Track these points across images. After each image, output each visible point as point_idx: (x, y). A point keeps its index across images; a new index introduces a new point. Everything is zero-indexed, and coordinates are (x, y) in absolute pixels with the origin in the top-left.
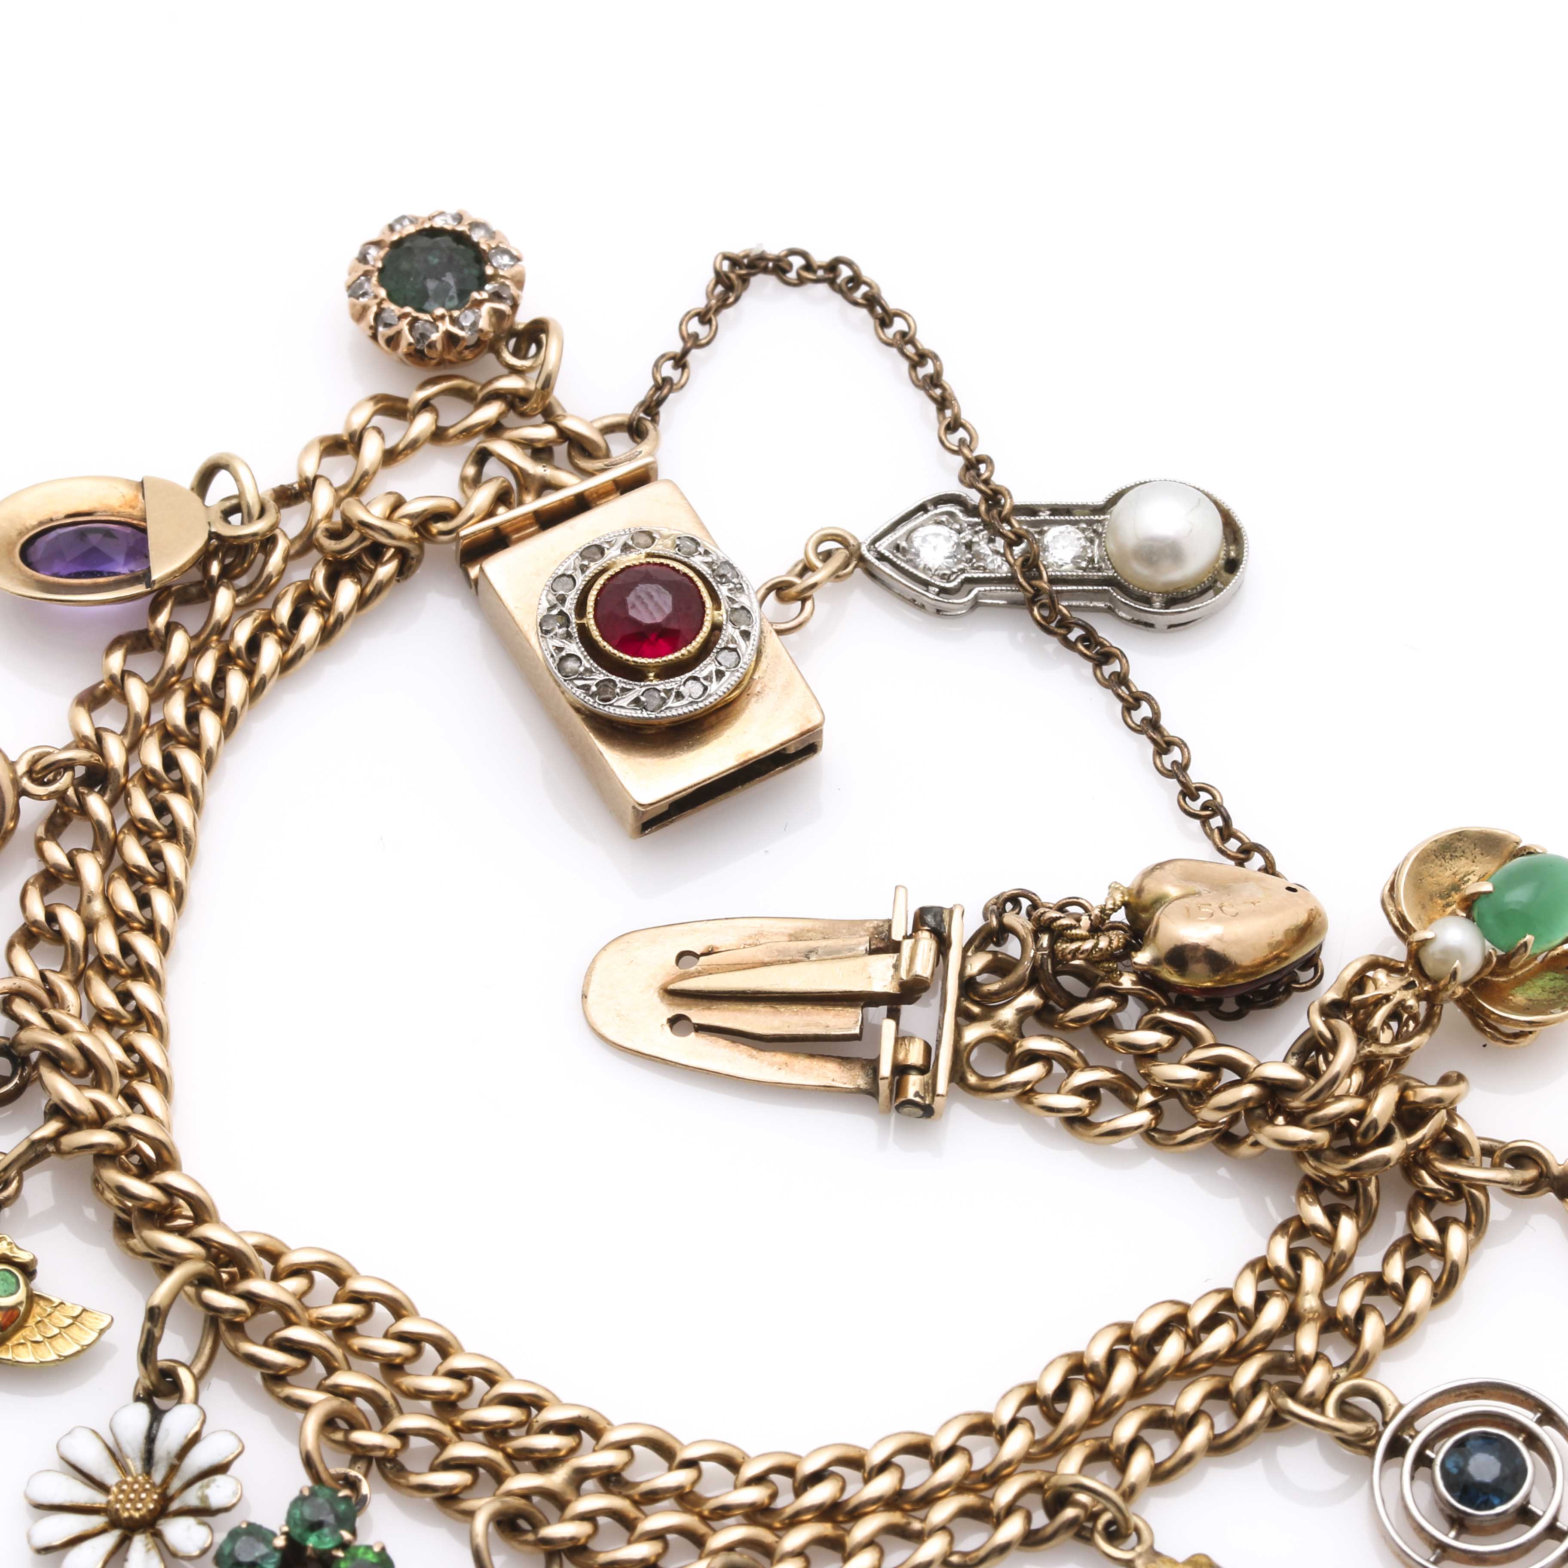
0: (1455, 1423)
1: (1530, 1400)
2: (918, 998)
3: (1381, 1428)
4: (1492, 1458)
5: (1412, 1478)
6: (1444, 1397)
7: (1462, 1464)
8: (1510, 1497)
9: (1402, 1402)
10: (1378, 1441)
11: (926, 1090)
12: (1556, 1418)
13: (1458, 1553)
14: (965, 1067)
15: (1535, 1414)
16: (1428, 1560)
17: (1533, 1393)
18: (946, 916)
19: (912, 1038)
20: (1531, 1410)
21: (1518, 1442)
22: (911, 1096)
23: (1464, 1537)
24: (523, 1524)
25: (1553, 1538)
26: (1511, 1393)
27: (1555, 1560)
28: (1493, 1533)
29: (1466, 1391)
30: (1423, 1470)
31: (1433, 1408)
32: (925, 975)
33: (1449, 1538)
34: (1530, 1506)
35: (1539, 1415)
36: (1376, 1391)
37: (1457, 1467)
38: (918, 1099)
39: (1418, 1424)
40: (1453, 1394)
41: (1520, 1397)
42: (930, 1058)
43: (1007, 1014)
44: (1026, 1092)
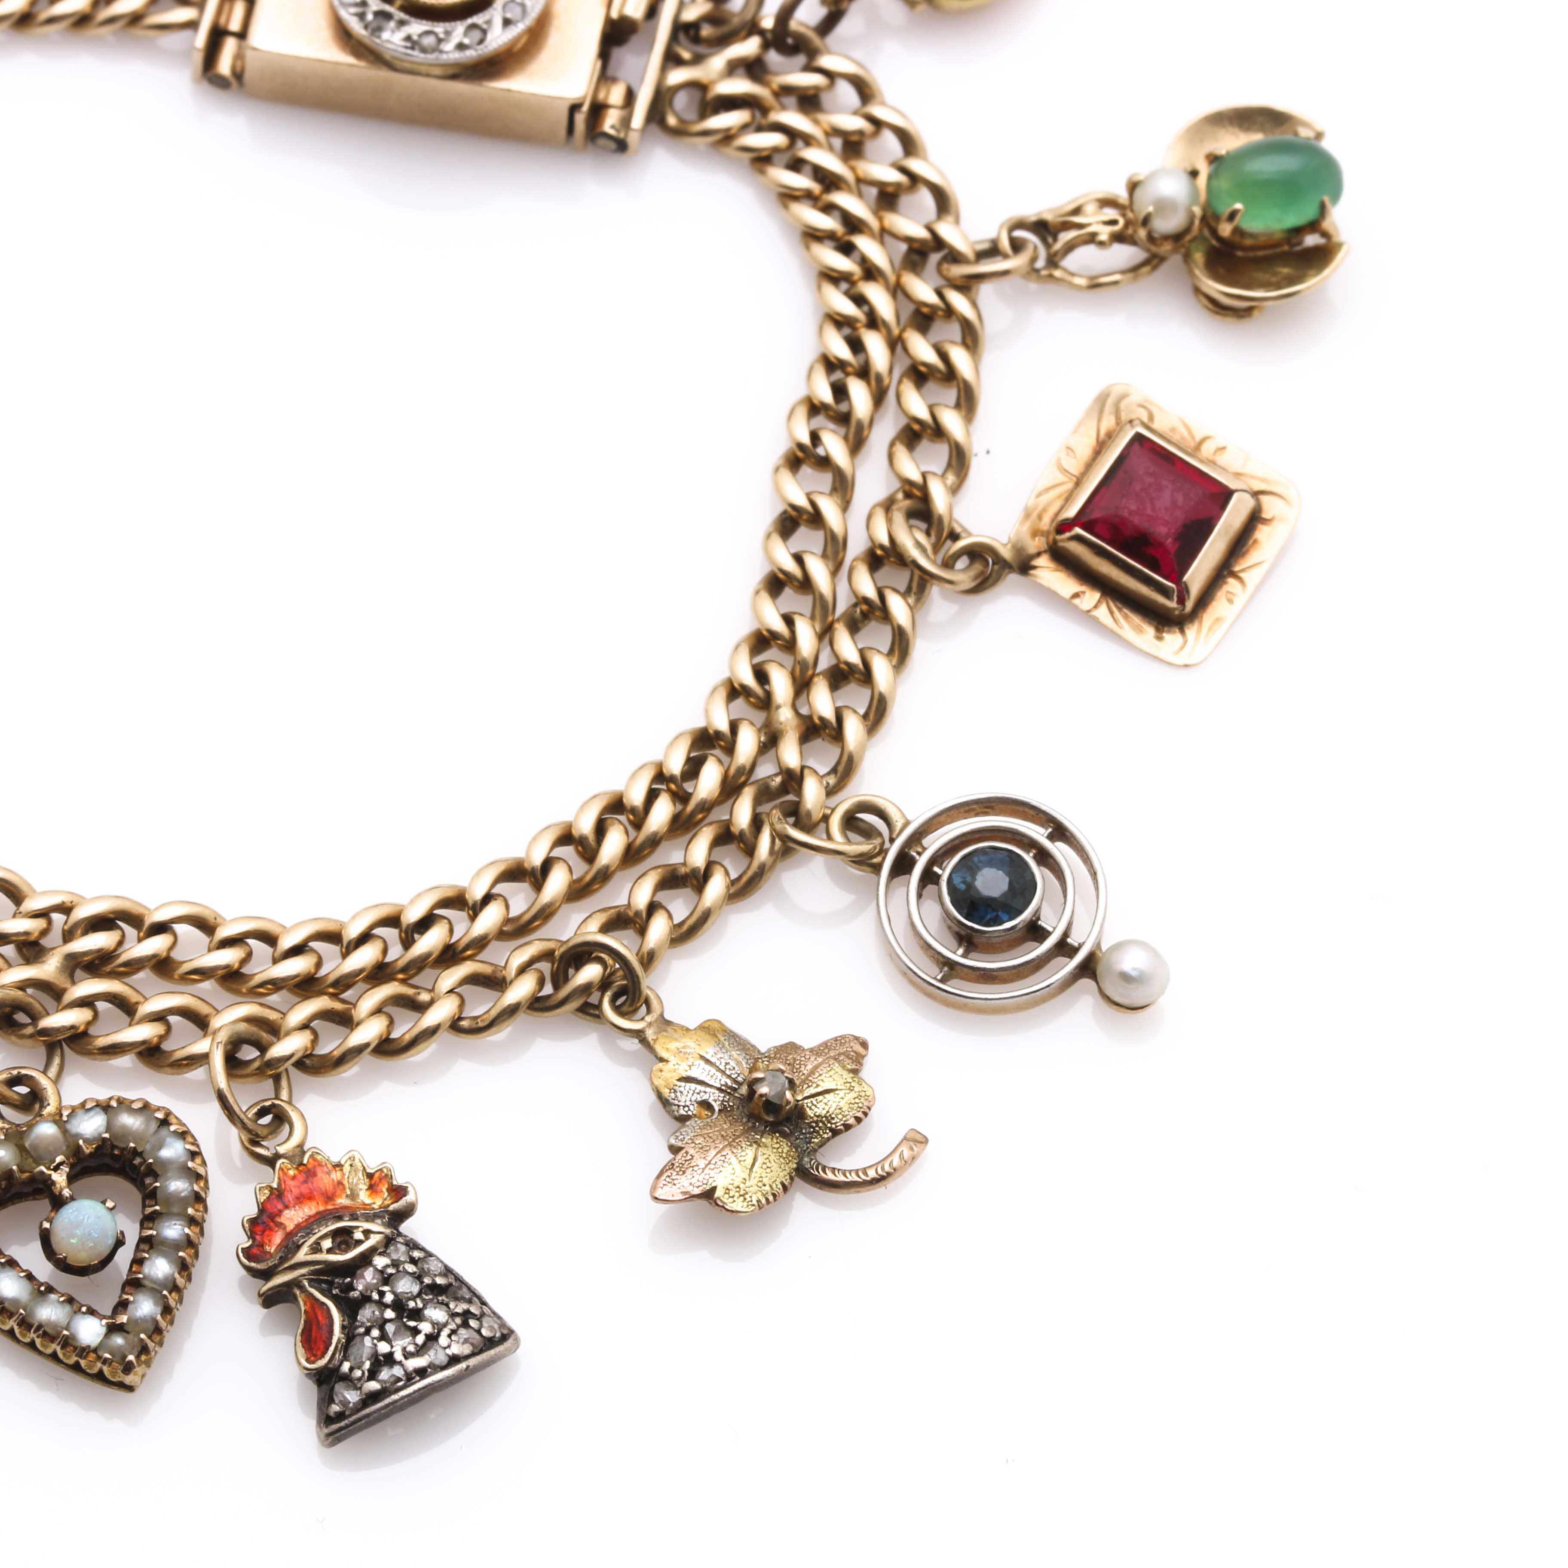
0: (964, 839)
1: (1041, 815)
2: (628, 40)
3: (887, 844)
4: (1001, 872)
5: (920, 896)
6: (952, 812)
7: (969, 879)
8: (1020, 912)
9: (910, 818)
10: (884, 859)
11: (622, 124)
12: (1068, 834)
13: (965, 970)
14: (667, 107)
15: (1047, 829)
16: (935, 978)
17: (1044, 808)
19: (615, 80)
20: (1042, 826)
21: (1028, 857)
22: (607, 129)
23: (972, 955)
24: (21, 1018)
25: (1064, 956)
26: (1021, 808)
27: (1064, 976)
28: (1002, 951)
29: (975, 806)
30: (931, 888)
31: (942, 825)
32: (636, 18)
33: (957, 956)
34: (1040, 922)
35: (1050, 830)
36: (883, 807)
37: (964, 882)
38: (612, 132)
39: (925, 842)
40: (962, 810)
41: (1031, 812)
42: (630, 97)
43: (718, 62)
44: (727, 137)
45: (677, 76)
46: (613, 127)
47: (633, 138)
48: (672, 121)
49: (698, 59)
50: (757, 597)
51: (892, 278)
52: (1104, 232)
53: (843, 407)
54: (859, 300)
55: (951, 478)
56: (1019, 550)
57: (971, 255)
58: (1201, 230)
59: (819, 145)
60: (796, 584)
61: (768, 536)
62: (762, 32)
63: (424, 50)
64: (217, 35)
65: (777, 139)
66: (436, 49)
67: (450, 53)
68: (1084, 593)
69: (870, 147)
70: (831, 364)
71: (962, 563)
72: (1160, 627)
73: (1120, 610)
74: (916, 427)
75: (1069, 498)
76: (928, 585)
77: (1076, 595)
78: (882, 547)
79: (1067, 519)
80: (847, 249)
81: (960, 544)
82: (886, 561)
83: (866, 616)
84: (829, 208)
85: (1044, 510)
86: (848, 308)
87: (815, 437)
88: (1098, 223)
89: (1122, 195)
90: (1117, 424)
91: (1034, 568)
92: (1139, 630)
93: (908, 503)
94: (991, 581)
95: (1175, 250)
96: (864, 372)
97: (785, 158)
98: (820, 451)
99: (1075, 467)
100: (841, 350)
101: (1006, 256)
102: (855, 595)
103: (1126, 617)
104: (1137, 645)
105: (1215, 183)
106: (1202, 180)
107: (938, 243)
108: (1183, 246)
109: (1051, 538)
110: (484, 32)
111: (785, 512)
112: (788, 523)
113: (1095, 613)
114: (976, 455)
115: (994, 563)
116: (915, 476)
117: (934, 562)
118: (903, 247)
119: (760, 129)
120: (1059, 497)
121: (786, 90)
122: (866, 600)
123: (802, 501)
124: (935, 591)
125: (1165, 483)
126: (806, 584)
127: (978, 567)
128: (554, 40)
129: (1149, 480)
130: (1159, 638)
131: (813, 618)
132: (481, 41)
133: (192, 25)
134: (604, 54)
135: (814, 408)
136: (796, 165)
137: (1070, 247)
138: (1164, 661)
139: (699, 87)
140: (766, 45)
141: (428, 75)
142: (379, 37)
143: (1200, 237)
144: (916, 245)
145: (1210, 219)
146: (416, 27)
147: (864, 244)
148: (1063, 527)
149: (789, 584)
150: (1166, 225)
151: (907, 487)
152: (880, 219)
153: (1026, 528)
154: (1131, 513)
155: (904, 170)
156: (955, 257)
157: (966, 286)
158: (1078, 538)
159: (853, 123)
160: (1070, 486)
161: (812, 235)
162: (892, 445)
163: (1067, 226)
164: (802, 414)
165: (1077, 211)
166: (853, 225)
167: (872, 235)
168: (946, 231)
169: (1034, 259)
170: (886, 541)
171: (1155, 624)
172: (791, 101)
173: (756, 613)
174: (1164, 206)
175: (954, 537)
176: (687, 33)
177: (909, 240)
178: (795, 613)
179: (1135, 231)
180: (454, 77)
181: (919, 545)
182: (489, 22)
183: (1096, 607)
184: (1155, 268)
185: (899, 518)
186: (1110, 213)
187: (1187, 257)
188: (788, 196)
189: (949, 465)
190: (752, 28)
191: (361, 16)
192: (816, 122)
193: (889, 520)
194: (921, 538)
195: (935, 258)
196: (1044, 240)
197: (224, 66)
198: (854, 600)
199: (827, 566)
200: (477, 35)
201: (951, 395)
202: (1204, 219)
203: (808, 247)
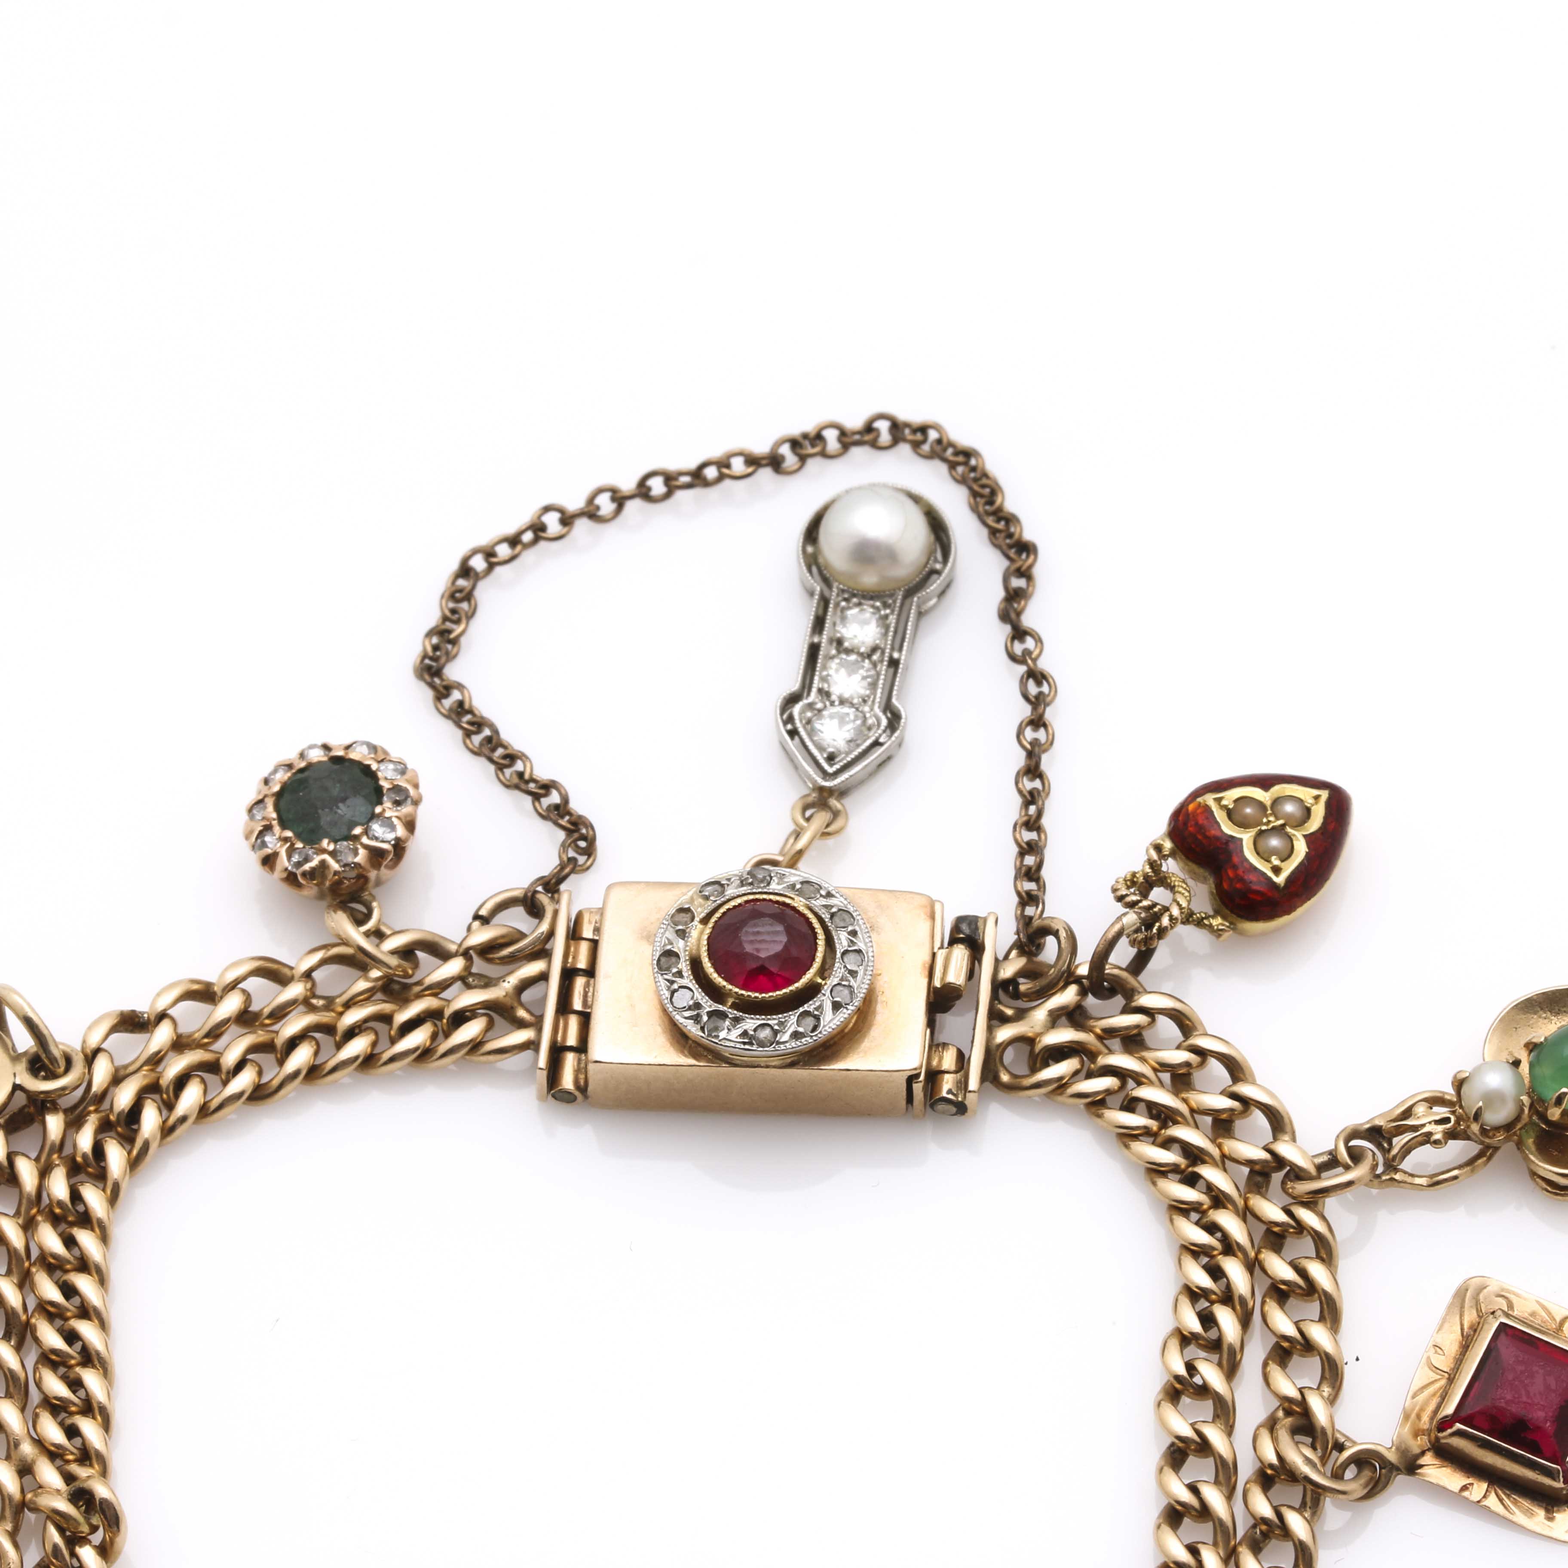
2: (953, 1006)
11: (959, 1088)
14: (999, 1065)
18: (980, 924)
19: (945, 1045)
22: (944, 1094)
32: (958, 983)
38: (950, 1096)
42: (962, 1061)
43: (1040, 1015)
44: (1060, 1085)
45: (1004, 1034)
46: (949, 1092)
47: (971, 1100)
48: (1005, 1078)
49: (1021, 1015)
50: (1160, 1532)
51: (1240, 1203)
52: (1438, 1132)
53: (1213, 1334)
54: (1212, 1228)
55: (1326, 1390)
56: (1403, 1451)
57: (1313, 1171)
58: (1530, 1117)
59: (1151, 1083)
60: (1194, 1513)
61: (1161, 1470)
62: (1078, 980)
63: (761, 1044)
64: (557, 1052)
65: (1108, 1082)
66: (773, 1041)
67: (787, 1043)
68: (1472, 1484)
69: (1198, 1077)
70: (1194, 1294)
71: (1350, 1473)
72: (1550, 1508)
73: (1508, 1496)
74: (1286, 1344)
75: (1444, 1396)
76: (1322, 1497)
77: (1464, 1488)
78: (1271, 1466)
79: (1446, 1417)
80: (1192, 1180)
81: (1346, 1454)
82: (1277, 1479)
83: (1266, 1536)
84: (1167, 1143)
85: (1422, 1409)
86: (1201, 1237)
87: (1191, 1367)
88: (1430, 1123)
89: (1449, 1091)
90: (1480, 1317)
91: (1421, 1466)
92: (1530, 1514)
93: (1289, 1420)
94: (1380, 1486)
95: (1507, 1139)
96: (1228, 1298)
97: (1118, 1099)
98: (1197, 1380)
99: (1444, 1363)
100: (1202, 1279)
101: (1347, 1168)
102: (1253, 1515)
103: (1515, 1503)
104: (1529, 1528)
105: (1538, 1070)
106: (1525, 1068)
107: (1279, 1162)
108: (1515, 1134)
109: (1433, 1436)
110: (817, 1018)
111: (1173, 1444)
112: (1177, 1455)
113: (1486, 1503)
114: (1346, 1364)
115: (1381, 1468)
116: (1291, 1392)
117: (1324, 1475)
118: (1246, 1170)
119: (1090, 1075)
120: (1434, 1395)
121: (1110, 1033)
122: (1264, 1521)
123: (1186, 1431)
124: (1328, 1504)
125: (1535, 1369)
126: (1204, 1512)
127: (1367, 1473)
128: (882, 1016)
129: (1521, 1368)
130: (1551, 1519)
131: (1215, 1544)
132: (815, 1029)
133: (532, 1045)
134: (931, 1023)
135: (1185, 1339)
136: (1130, 1105)
137: (1407, 1150)
138: (1556, 1539)
139: (1028, 1041)
140: (1083, 992)
141: (767, 1067)
142: (717, 1037)
143: (1531, 1123)
144: (1257, 1167)
145: (1538, 1106)
146: (750, 1023)
147: (1209, 1173)
148: (1445, 1424)
149: (1187, 1514)
150: (1497, 1116)
151: (1286, 1405)
152: (1220, 1146)
153: (1407, 1428)
154: (1507, 1402)
155: (1234, 1096)
156: (1297, 1174)
157: (1312, 1201)
158: (1460, 1433)
159: (1180, 1057)
160: (1443, 1382)
161: (1157, 1171)
162: (1265, 1365)
163: (1400, 1131)
164: (1174, 1346)
165: (1407, 1113)
166: (1194, 1155)
167: (1215, 1164)
168: (1285, 1149)
169: (1374, 1167)
170: (1274, 1460)
171: (1544, 1505)
172: (1115, 1044)
173: (1160, 1546)
174: (1492, 1098)
175: (1340, 1447)
176: (1006, 991)
177: (1250, 1163)
178: (1198, 1543)
179: (1468, 1127)
180: (792, 1065)
181: (1308, 1461)
182: (820, 1008)
183: (1485, 1497)
184: (1490, 1158)
185: (1284, 1436)
186: (1441, 1112)
187: (1520, 1145)
188: (1128, 1136)
189: (1323, 1378)
190: (1069, 977)
191: (697, 1019)
192: (1143, 1060)
193: (1275, 1440)
194: (1308, 1452)
195: (1277, 1177)
196: (1379, 1146)
197: (568, 1081)
198: (1252, 1522)
199: (1222, 1492)
200: (810, 1022)
201: (1313, 1308)
202: (1532, 1106)
203: (1154, 1184)
